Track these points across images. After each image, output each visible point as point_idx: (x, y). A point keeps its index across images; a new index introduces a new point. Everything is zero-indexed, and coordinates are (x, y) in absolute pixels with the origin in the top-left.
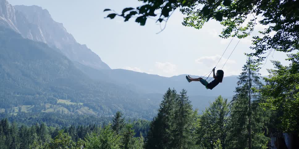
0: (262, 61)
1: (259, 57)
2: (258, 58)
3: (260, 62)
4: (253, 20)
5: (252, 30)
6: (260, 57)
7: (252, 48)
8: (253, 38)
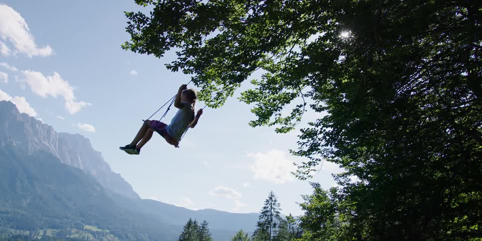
0: (315, 165)
1: (311, 158)
2: (309, 160)
3: (312, 167)
4: (301, 106)
5: (299, 120)
6: (313, 159)
7: (301, 143)
8: (302, 130)
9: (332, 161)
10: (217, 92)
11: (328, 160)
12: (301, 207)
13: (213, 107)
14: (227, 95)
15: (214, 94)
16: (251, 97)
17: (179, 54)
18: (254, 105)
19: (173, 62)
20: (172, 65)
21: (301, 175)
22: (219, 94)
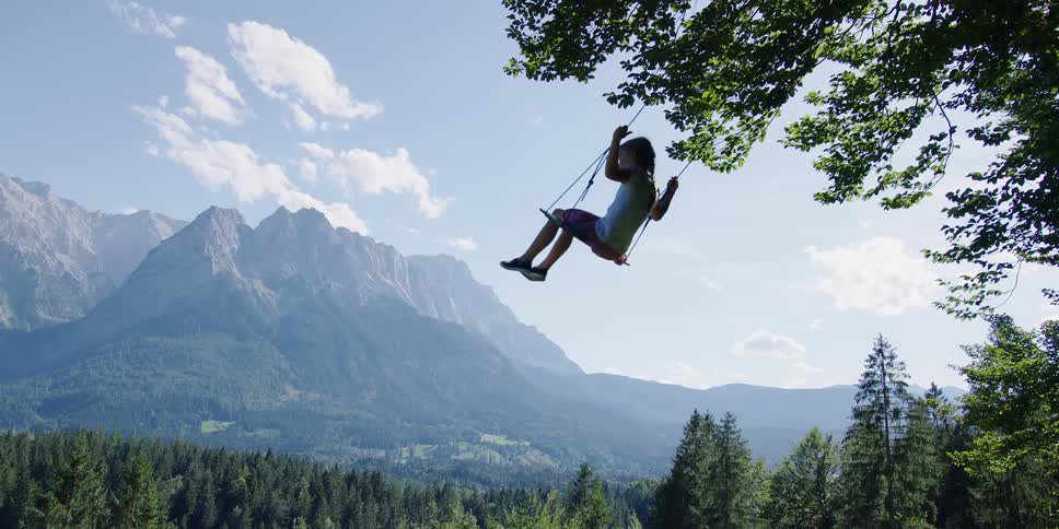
0: (997, 280)
1: (984, 264)
2: (980, 269)
3: (989, 286)
4: (942, 136)
5: (939, 172)
6: (990, 266)
7: (952, 230)
8: (950, 196)
9: (1042, 260)
10: (726, 136)
11: (1030, 260)
12: (965, 376)
13: (722, 170)
14: (751, 141)
15: (720, 143)
16: (809, 135)
17: (627, 66)
18: (820, 151)
19: (619, 87)
20: (619, 92)
21: (962, 307)
22: (733, 141)
